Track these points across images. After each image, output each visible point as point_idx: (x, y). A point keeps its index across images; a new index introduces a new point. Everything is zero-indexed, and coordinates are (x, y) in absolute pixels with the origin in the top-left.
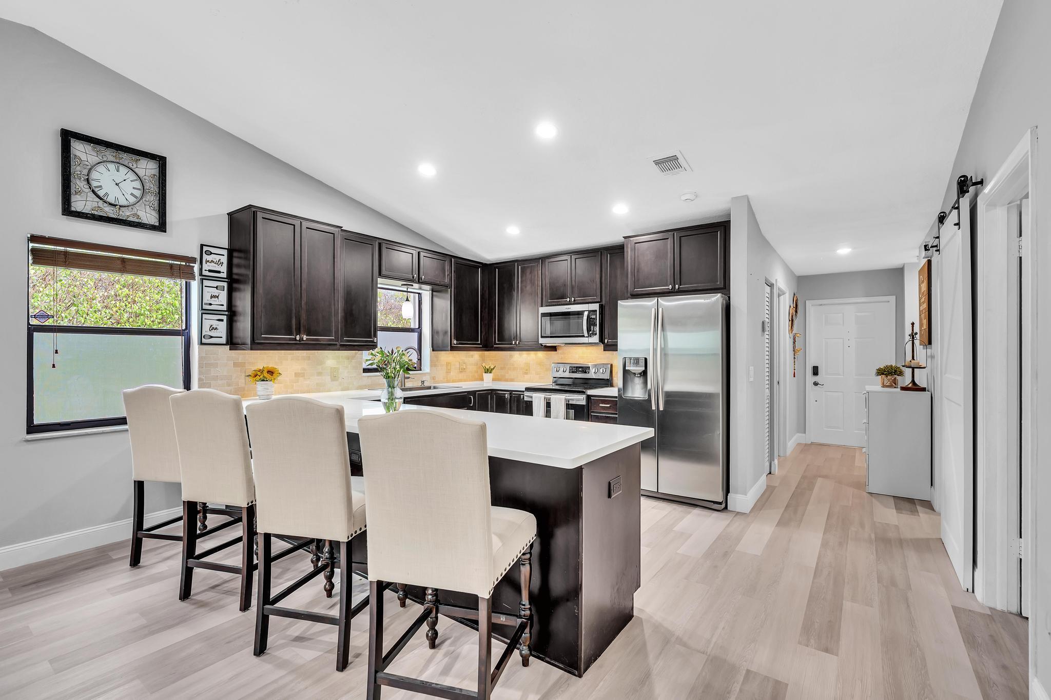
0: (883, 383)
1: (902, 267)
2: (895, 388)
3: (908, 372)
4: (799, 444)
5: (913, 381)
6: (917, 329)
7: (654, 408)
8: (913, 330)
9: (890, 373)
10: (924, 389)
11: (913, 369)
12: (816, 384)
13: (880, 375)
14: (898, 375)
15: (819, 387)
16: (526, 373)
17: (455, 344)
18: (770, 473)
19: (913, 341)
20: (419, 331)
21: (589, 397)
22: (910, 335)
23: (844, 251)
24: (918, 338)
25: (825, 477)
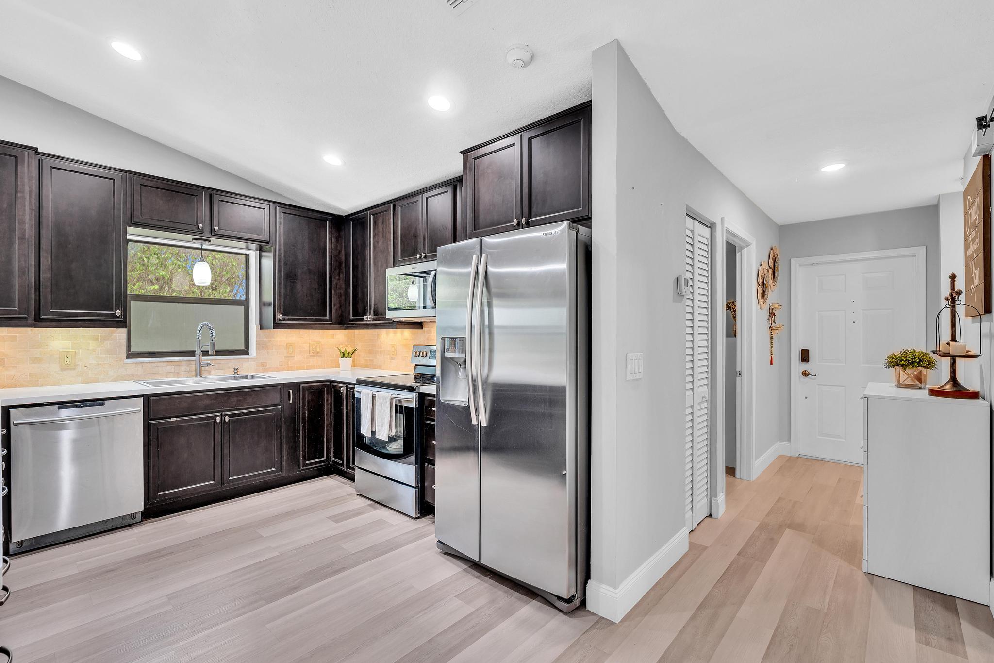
0: (898, 381)
1: (935, 203)
2: (920, 388)
3: (946, 362)
4: (780, 457)
5: (954, 380)
6: (960, 285)
7: (474, 422)
8: (953, 288)
9: (911, 364)
10: (975, 396)
11: (954, 358)
12: (805, 374)
13: (893, 366)
14: (925, 367)
15: (810, 378)
16: (393, 358)
17: (279, 320)
18: (710, 515)
19: (953, 307)
20: (246, 303)
21: (422, 397)
22: (947, 299)
23: (833, 168)
24: (963, 302)
25: (798, 527)
